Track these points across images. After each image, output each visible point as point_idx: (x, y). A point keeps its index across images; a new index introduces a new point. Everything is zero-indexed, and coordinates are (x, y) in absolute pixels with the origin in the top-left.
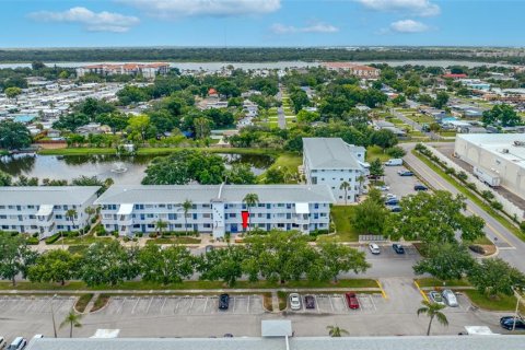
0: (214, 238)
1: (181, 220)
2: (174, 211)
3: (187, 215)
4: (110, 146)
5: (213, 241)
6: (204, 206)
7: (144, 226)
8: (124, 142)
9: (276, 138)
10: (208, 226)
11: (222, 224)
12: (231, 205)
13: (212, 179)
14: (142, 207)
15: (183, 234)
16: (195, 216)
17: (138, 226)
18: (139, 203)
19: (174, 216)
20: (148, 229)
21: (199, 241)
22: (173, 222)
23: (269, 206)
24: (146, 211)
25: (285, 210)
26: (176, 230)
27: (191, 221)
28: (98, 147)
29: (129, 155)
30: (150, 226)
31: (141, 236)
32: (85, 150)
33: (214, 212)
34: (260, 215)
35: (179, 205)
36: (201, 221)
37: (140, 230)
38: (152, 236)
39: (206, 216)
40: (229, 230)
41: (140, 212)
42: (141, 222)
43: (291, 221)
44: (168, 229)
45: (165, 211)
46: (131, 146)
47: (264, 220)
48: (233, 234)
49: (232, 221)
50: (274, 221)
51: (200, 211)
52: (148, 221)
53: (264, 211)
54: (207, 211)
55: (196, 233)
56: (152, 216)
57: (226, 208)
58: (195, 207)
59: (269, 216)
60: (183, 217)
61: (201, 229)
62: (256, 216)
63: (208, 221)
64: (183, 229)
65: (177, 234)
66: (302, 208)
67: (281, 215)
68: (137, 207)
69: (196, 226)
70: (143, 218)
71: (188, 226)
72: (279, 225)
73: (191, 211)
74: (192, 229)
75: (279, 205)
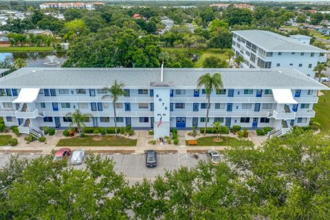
0: (156, 137)
1: (108, 112)
2: (98, 99)
3: (116, 105)
4: (49, 45)
5: (154, 143)
6: (141, 91)
7: (57, 119)
8: (62, 41)
9: (198, 37)
10: (146, 120)
11: (166, 119)
12: (179, 92)
13: (147, 61)
14: (53, 93)
15: (111, 131)
16: (128, 107)
17: (49, 119)
18: (49, 87)
19: (98, 107)
20: (63, 124)
21: (134, 143)
22: (98, 114)
23: (231, 93)
24: (60, 99)
25: (252, 99)
26: (102, 125)
27: (121, 113)
28: (39, 46)
29: (65, 53)
30: (65, 120)
31: (52, 133)
32: (26, 48)
33: (156, 101)
34: (218, 106)
35: (104, 90)
36: (136, 113)
37: (53, 124)
38: (67, 134)
39: (142, 106)
40: (174, 125)
41: (50, 100)
42: (53, 114)
43: (259, 115)
44: (90, 124)
45: (86, 99)
46: (67, 44)
47: (223, 113)
48: (180, 132)
49: (179, 113)
50: (237, 114)
51: (135, 100)
52: (62, 113)
53: (224, 99)
54: (145, 99)
55: (129, 129)
56: (68, 105)
57: (172, 95)
58: (127, 93)
59: (230, 107)
60: (111, 107)
61: (135, 124)
62: (213, 107)
63: (146, 113)
64: (111, 124)
65: (103, 132)
66: (283, 96)
67: (246, 106)
68: (46, 92)
69: (128, 120)
70: (56, 109)
71: (118, 119)
72: (243, 120)
73: (122, 99)
74: (123, 125)
75: (246, 91)
